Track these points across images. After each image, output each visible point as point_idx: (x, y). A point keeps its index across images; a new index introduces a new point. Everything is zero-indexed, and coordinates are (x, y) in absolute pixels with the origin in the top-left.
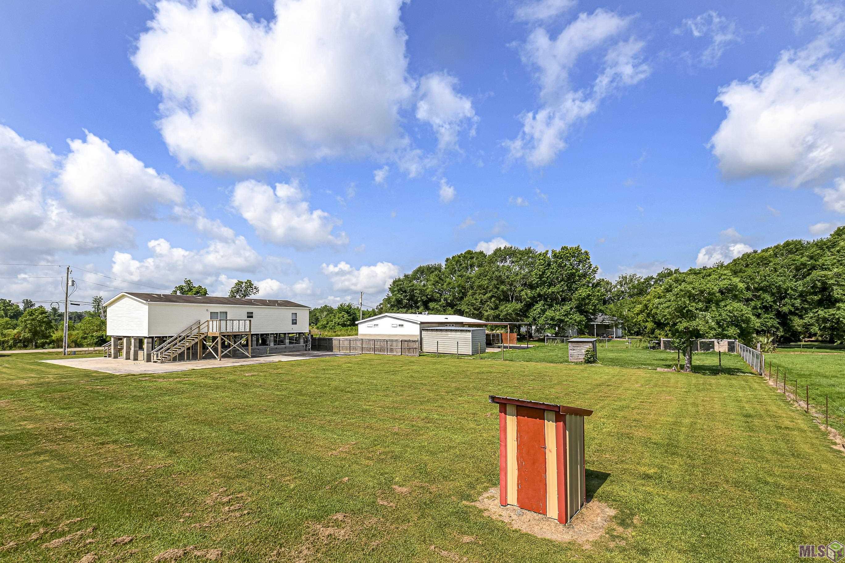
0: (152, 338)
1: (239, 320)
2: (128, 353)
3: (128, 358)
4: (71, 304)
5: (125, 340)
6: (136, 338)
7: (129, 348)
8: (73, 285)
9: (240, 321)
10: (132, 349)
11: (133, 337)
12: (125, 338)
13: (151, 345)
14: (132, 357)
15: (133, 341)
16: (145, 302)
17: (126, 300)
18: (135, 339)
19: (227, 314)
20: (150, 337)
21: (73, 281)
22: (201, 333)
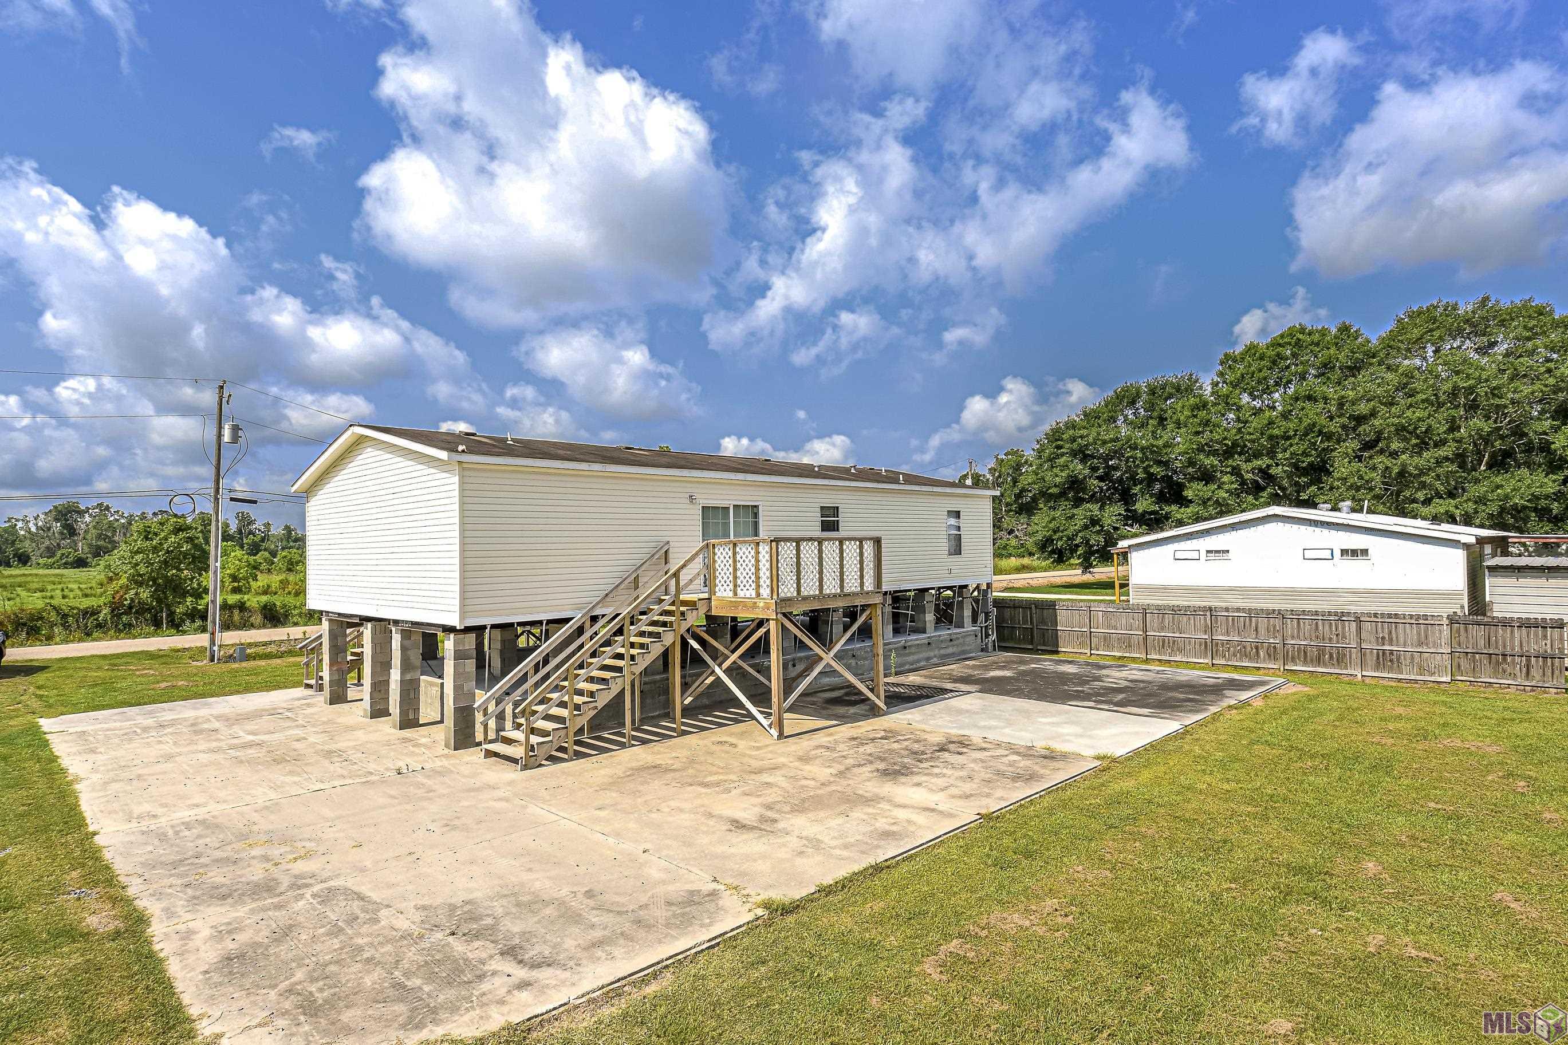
0: (480, 629)
1: (798, 541)
2: (380, 687)
3: (379, 712)
4: (232, 499)
5: (367, 631)
6: (411, 629)
7: (382, 665)
8: (235, 439)
9: (803, 545)
10: (395, 675)
11: (396, 622)
12: (369, 625)
13: (471, 665)
14: (394, 707)
15: (396, 640)
16: (443, 455)
17: (368, 456)
18: (406, 634)
19: (756, 515)
20: (468, 630)
21: (235, 429)
22: (684, 603)
